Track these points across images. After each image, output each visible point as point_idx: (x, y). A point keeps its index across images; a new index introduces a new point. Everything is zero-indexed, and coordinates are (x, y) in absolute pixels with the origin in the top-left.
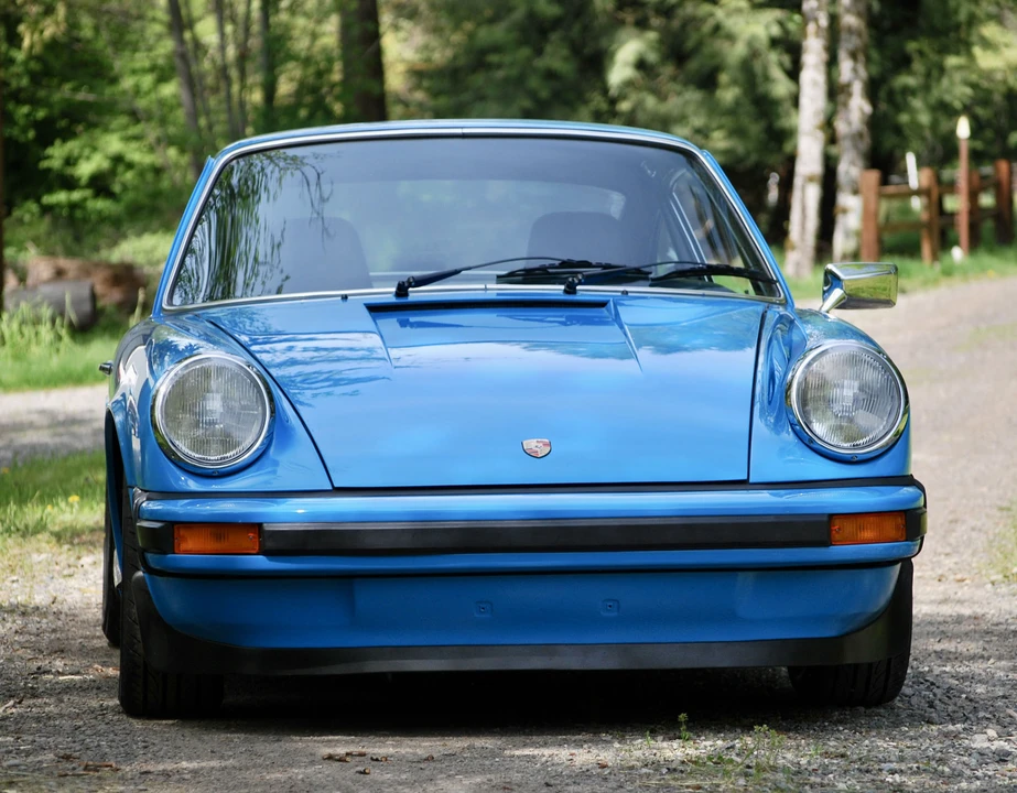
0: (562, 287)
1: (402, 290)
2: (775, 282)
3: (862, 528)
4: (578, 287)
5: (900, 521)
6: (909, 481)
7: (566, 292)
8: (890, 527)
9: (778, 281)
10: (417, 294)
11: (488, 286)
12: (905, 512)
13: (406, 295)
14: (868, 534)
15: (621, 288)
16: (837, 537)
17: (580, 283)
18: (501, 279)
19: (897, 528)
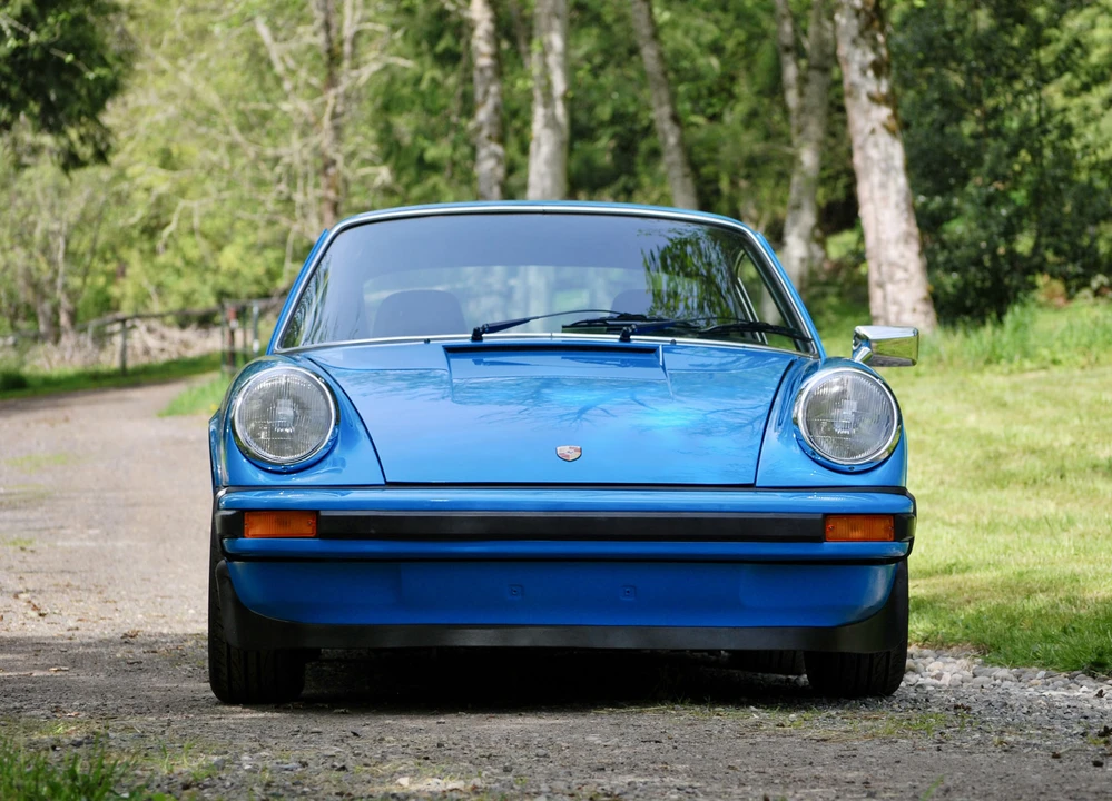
0: (619, 336)
1: (477, 335)
2: (810, 340)
3: (854, 528)
4: (632, 337)
5: (888, 523)
6: (902, 491)
7: (621, 340)
8: (880, 528)
9: (813, 339)
10: (489, 339)
11: (554, 334)
12: (894, 515)
13: (481, 339)
14: (857, 534)
15: (670, 339)
16: (830, 534)
17: (634, 333)
18: (566, 328)
19: (886, 529)
